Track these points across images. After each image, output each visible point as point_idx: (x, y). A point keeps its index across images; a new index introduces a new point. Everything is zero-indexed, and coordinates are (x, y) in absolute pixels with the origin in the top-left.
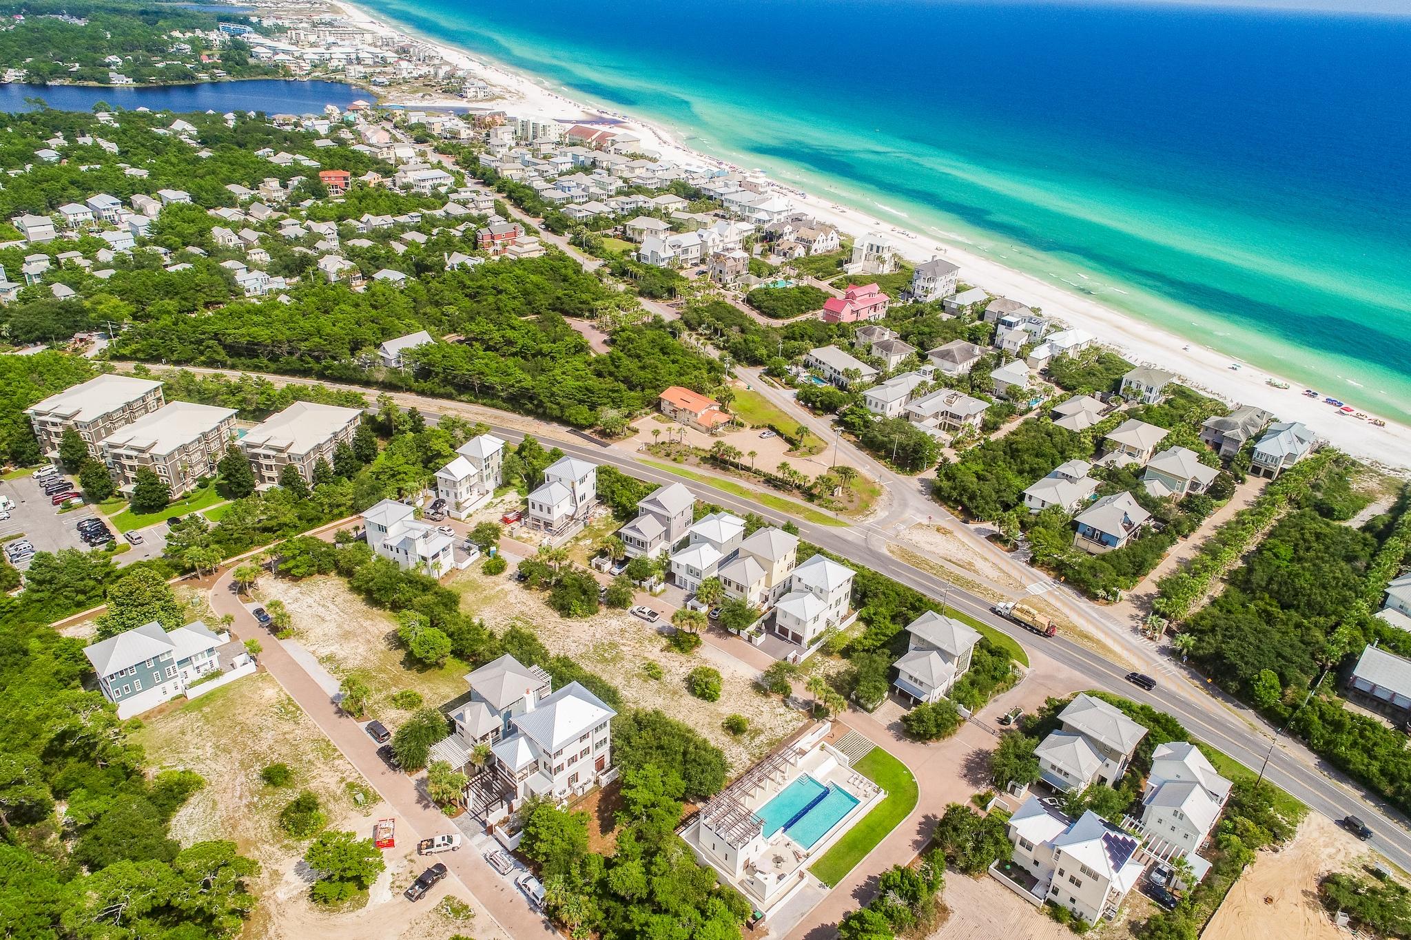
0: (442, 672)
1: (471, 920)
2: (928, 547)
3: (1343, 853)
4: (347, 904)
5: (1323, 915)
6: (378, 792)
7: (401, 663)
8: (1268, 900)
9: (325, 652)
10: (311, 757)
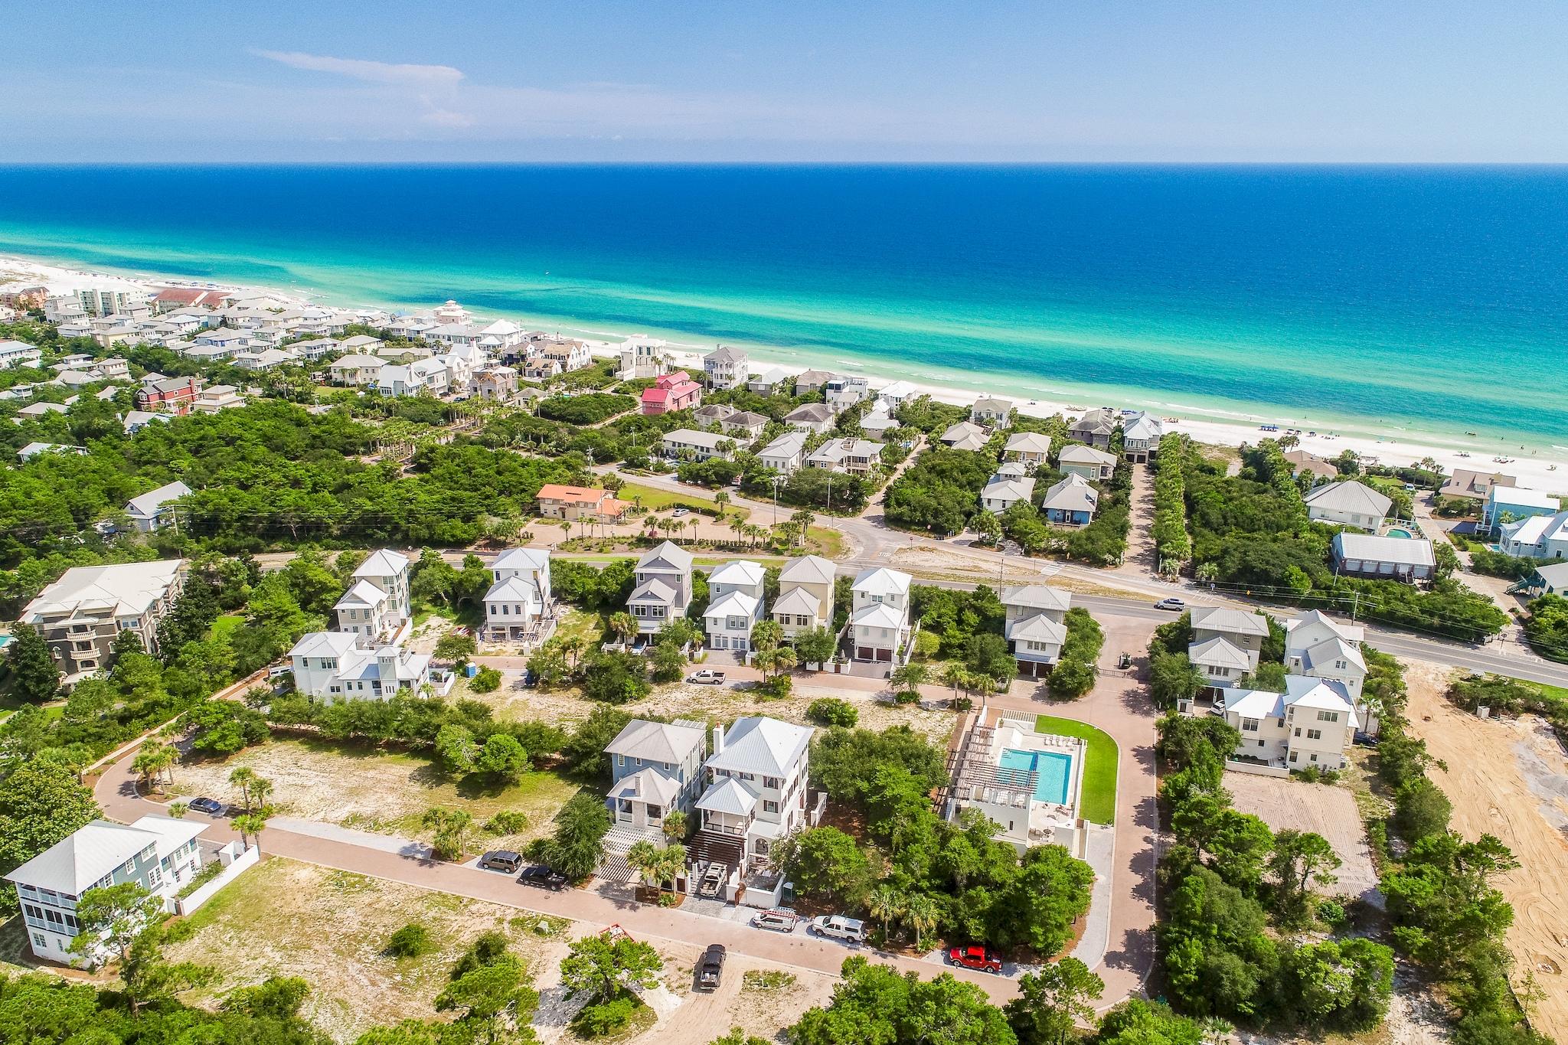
0: (521, 789)
1: (796, 983)
2: (927, 564)
3: (1440, 675)
4: (633, 1026)
5: (1469, 716)
6: (560, 916)
7: (459, 795)
8: (1426, 719)
9: (343, 813)
10: (431, 914)
